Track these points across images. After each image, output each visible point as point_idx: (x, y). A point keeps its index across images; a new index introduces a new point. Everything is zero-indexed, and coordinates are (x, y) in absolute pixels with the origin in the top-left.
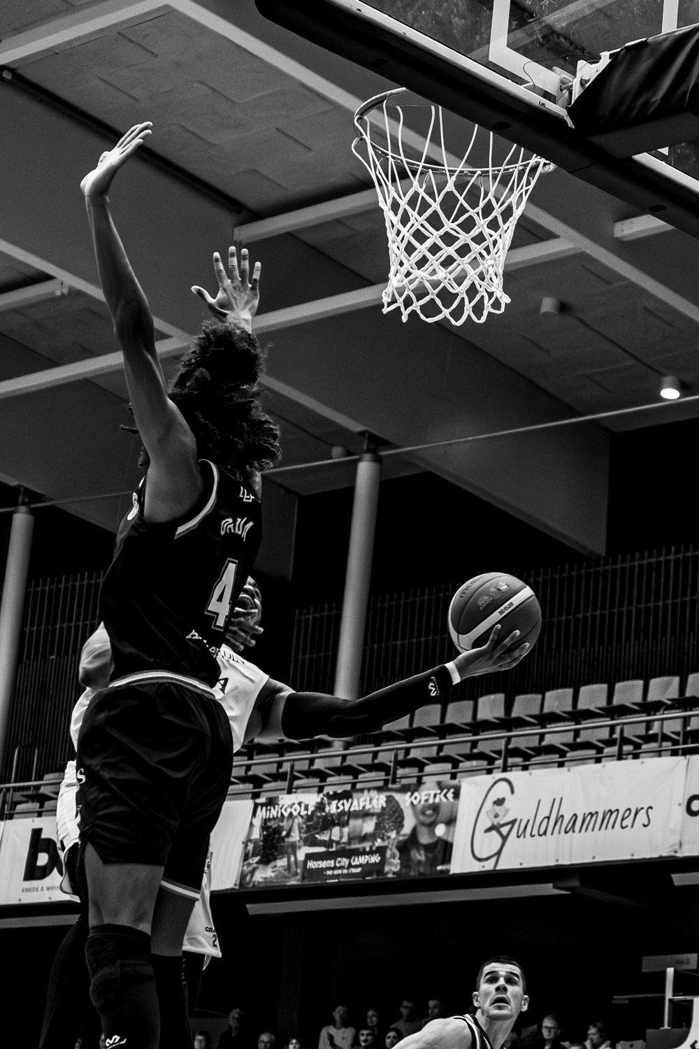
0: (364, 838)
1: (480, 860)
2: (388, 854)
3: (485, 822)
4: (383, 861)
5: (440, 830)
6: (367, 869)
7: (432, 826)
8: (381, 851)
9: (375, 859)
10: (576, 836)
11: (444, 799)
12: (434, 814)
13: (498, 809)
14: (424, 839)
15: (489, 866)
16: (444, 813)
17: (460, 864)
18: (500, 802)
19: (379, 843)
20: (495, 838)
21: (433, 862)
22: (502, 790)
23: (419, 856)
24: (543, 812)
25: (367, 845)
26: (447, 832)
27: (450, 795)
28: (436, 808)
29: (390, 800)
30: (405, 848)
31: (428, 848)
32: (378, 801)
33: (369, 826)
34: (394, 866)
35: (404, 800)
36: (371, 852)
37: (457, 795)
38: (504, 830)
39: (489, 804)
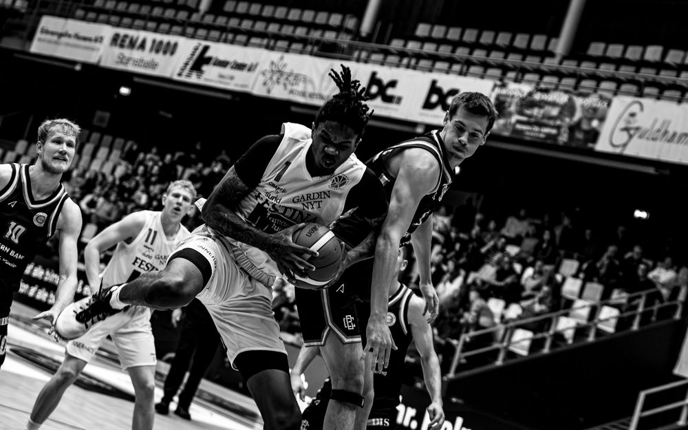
0: (551, 118)
1: (613, 146)
2: (563, 130)
3: (622, 124)
4: (558, 134)
5: (595, 123)
6: (549, 136)
7: (590, 120)
8: (558, 128)
9: (554, 131)
10: (673, 146)
11: (601, 105)
12: (593, 113)
13: (631, 119)
14: (585, 126)
15: (618, 151)
16: (599, 114)
17: (602, 146)
18: (633, 115)
19: (558, 123)
20: (625, 136)
21: (586, 141)
22: (635, 108)
23: (579, 136)
24: (657, 126)
25: (551, 123)
26: (599, 126)
27: (606, 104)
28: (595, 110)
29: (570, 100)
30: (573, 129)
31: (586, 132)
32: (563, 98)
33: (555, 112)
34: (563, 138)
35: (579, 101)
36: (553, 127)
37: (609, 104)
38: (632, 132)
39: (626, 115)
